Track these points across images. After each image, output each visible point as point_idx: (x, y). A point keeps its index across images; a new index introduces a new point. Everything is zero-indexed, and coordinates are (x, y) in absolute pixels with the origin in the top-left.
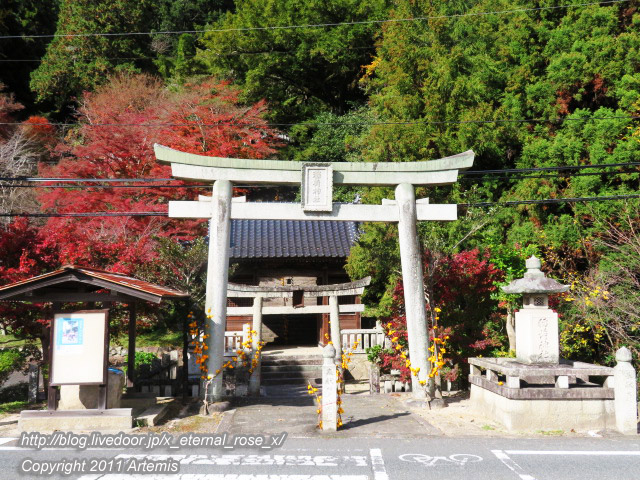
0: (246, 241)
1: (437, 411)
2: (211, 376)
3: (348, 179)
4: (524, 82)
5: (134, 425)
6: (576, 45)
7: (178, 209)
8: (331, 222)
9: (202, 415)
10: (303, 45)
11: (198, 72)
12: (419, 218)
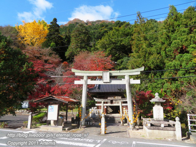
0: (103, 88)
1: (135, 131)
2: (82, 120)
3: (114, 74)
4: (166, 48)
5: (63, 130)
6: (178, 38)
7: (77, 82)
8: (110, 85)
9: (80, 129)
10: (119, 42)
11: (97, 50)
12: (131, 83)
